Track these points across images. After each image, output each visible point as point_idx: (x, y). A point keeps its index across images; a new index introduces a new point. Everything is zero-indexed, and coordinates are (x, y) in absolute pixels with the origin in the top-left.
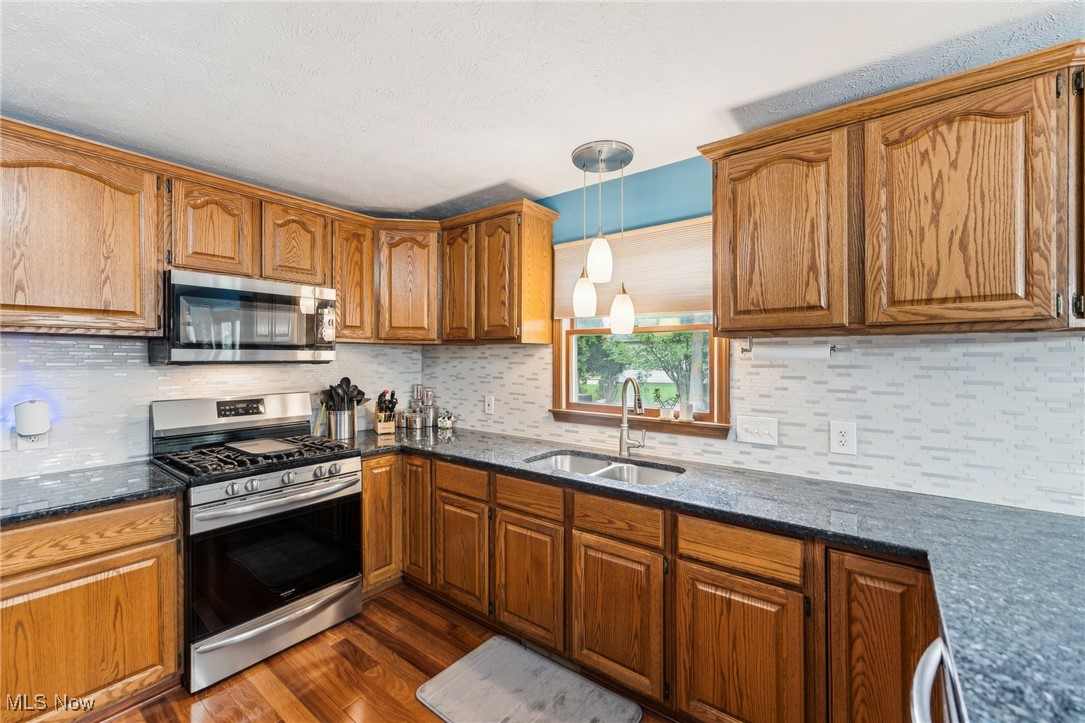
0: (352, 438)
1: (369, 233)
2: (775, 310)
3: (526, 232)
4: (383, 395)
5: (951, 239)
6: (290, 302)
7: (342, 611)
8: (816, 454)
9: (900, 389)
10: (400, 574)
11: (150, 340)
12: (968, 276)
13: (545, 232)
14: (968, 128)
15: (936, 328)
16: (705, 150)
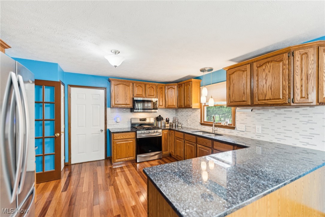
0: (161, 127)
1: (164, 87)
2: (237, 102)
3: (193, 85)
4: (167, 119)
5: (269, 87)
6: (150, 101)
7: (159, 157)
8: (253, 133)
9: (270, 119)
10: (169, 154)
11: (131, 108)
12: (272, 95)
13: (198, 84)
14: (272, 64)
15: (267, 105)
16: (224, 69)
